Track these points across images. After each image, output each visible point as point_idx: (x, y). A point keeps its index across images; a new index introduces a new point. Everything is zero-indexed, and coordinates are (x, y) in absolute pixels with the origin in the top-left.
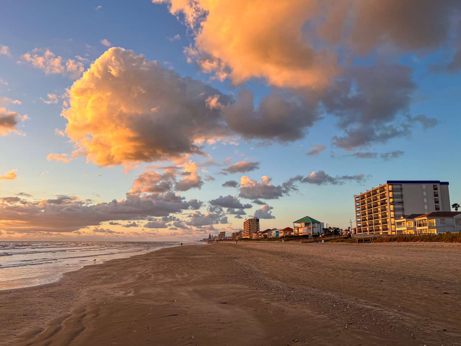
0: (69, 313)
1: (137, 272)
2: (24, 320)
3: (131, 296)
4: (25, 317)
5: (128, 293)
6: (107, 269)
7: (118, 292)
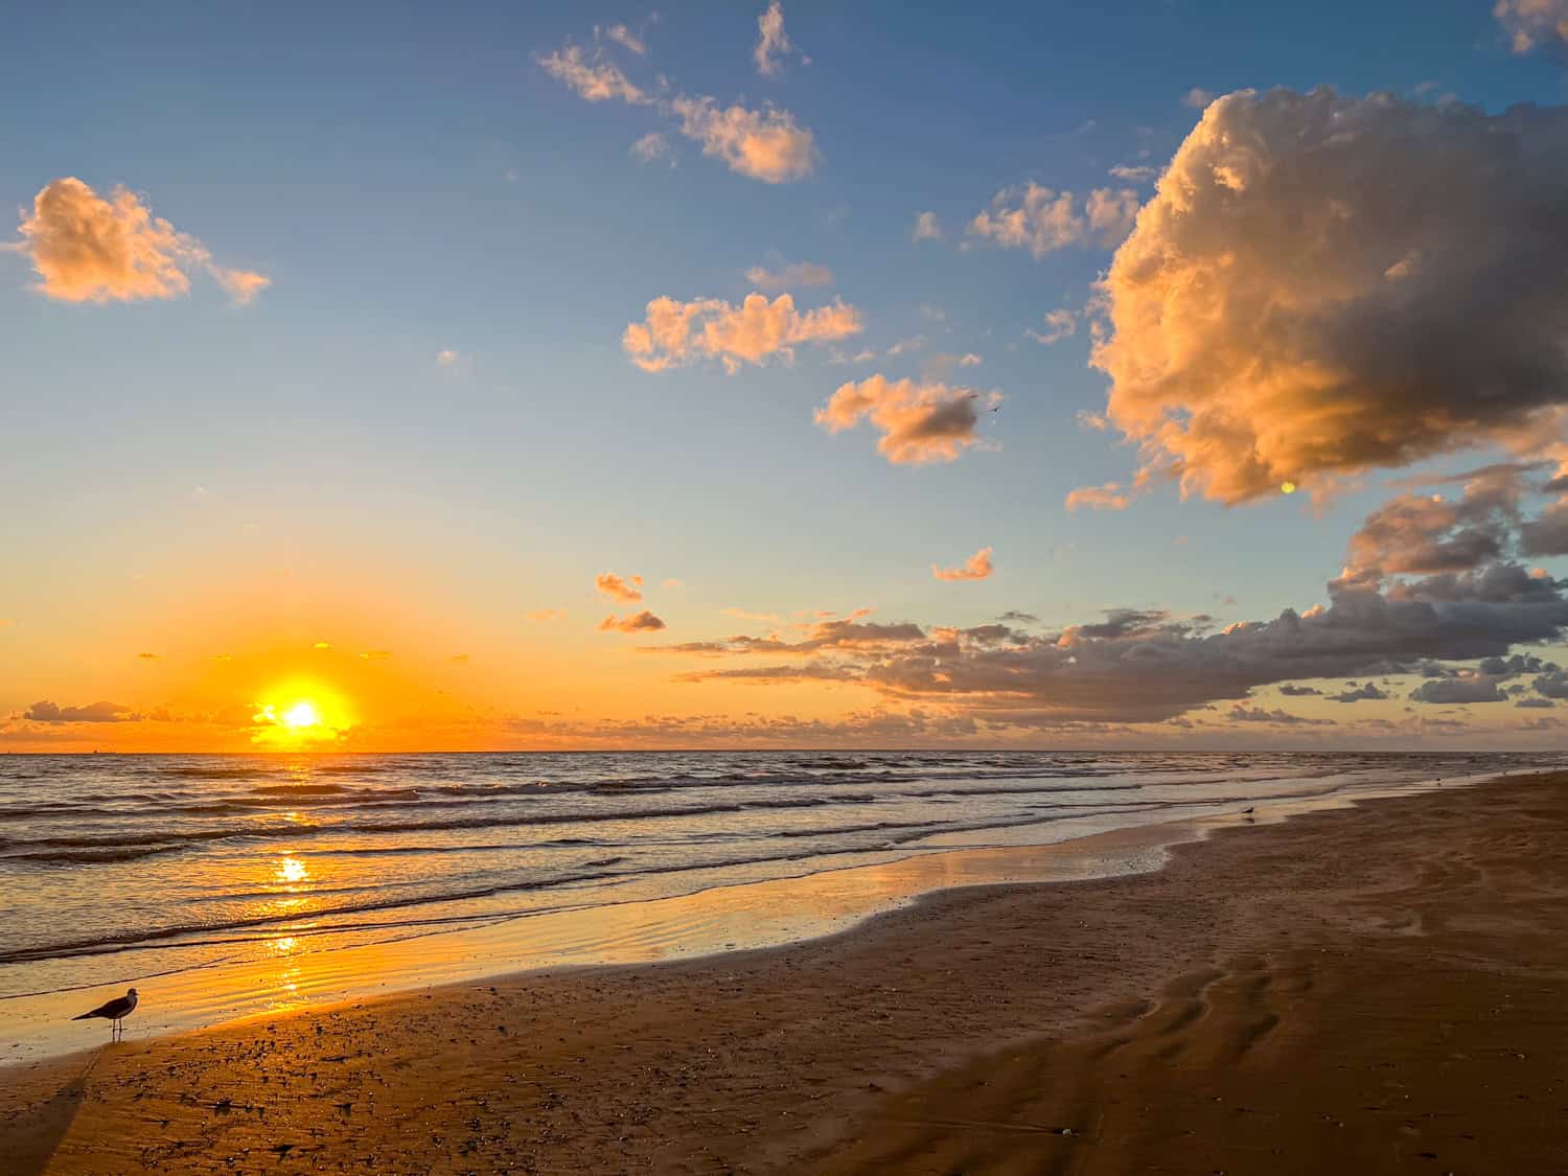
0: (1215, 967)
1: (1417, 855)
2: (1090, 970)
3: (1415, 938)
4: (1092, 962)
5: (1399, 926)
6: (1302, 840)
7: (1361, 920)
